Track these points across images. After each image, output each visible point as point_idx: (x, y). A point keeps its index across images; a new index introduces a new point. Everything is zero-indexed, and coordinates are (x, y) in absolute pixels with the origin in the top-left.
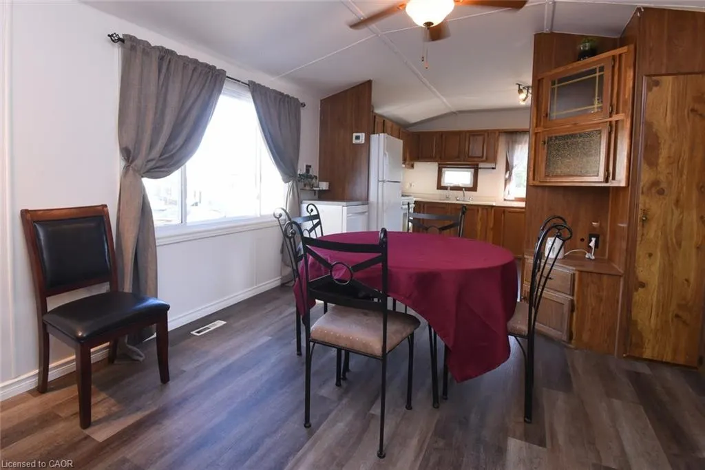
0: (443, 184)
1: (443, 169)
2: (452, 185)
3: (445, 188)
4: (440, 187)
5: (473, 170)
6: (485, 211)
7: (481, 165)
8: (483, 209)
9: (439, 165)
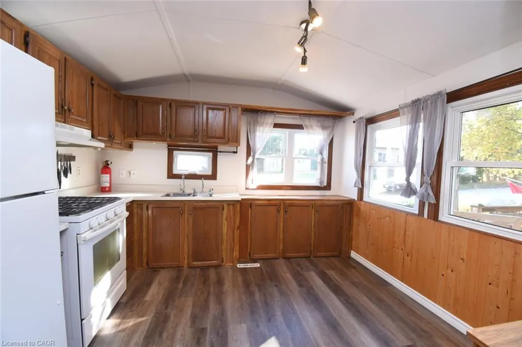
0: (175, 172)
1: (175, 153)
2: (186, 173)
3: (178, 177)
4: (171, 175)
5: (211, 154)
6: (231, 207)
7: (221, 148)
8: (229, 205)
9: (169, 146)
